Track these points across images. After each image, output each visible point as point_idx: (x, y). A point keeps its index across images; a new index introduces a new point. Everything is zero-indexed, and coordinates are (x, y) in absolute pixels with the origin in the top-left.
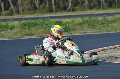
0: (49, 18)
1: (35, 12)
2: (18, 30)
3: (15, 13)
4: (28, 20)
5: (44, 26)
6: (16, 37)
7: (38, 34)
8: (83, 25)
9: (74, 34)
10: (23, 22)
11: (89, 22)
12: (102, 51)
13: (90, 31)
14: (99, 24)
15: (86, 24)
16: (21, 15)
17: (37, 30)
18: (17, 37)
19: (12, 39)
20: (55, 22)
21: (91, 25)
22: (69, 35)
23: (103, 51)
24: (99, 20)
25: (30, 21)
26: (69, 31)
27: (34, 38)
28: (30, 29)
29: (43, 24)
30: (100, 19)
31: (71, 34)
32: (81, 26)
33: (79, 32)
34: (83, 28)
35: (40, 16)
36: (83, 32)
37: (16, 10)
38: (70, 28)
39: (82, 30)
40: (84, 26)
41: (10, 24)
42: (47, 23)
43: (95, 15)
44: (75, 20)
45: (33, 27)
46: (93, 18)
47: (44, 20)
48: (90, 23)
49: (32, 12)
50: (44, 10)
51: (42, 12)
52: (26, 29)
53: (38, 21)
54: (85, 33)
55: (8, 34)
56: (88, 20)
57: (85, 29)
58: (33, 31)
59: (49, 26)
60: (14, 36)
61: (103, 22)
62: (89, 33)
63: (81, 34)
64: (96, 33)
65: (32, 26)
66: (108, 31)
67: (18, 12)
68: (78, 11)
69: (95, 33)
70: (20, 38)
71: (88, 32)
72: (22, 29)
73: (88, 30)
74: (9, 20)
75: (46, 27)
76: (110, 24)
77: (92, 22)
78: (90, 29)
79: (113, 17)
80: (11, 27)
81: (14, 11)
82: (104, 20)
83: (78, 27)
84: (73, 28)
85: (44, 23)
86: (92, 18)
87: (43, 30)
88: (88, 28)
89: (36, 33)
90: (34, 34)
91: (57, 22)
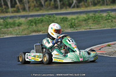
0: (54, 15)
1: (41, 9)
2: (25, 27)
3: (21, 10)
4: (34, 17)
6: (23, 33)
7: (45, 31)
8: (88, 21)
9: (80, 30)
10: (30, 18)
11: (93, 18)
12: (108, 46)
13: (95, 27)
14: (104, 19)
15: (91, 20)
16: (27, 12)
17: (43, 27)
18: (24, 34)
19: (20, 36)
20: (61, 18)
21: (96, 21)
22: (74, 31)
23: (109, 46)
24: (103, 16)
25: (36, 18)
26: (74, 27)
27: (41, 34)
28: (37, 25)
30: (104, 14)
31: (77, 30)
32: (86, 22)
33: (85, 28)
34: (88, 24)
35: (46, 13)
36: (88, 28)
37: (22, 7)
38: (75, 24)
39: (87, 26)
40: (89, 21)
41: (17, 21)
42: (54, 20)
43: (99, 11)
44: (80, 16)
45: (39, 24)
46: (98, 14)
47: (50, 17)
48: (94, 19)
49: (38, 9)
50: (49, 7)
51: (48, 8)
52: (32, 25)
53: (44, 18)
54: (90, 29)
55: (16, 31)
56: (92, 17)
57: (90, 25)
58: (39, 27)
60: (21, 32)
61: (108, 18)
62: (94, 29)
63: (86, 29)
64: (101, 28)
65: (38, 23)
66: (112, 27)
67: (24, 9)
68: (82, 7)
69: (100, 29)
70: (28, 35)
71: (94, 27)
72: (29, 25)
73: (92, 26)
74: (16, 17)
76: (114, 20)
77: (97, 18)
78: (95, 25)
80: (18, 24)
81: (20, 8)
82: (108, 16)
83: (84, 23)
84: (79, 24)
85: (50, 20)
86: (96, 15)
88: (93, 24)
89: (42, 29)
90: (41, 30)
91: (63, 18)
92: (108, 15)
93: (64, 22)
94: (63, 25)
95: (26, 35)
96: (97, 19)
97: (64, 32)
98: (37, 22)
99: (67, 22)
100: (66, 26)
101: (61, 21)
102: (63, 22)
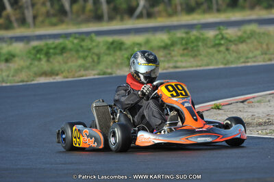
0: (93, 35)
1: (62, 22)
2: (22, 63)
3: (15, 24)
4: (46, 39)
5: (82, 54)
6: (17, 79)
7: (68, 72)
8: (172, 48)
10: (35, 43)
11: (184, 42)
12: (215, 108)
13: (187, 64)
14: (209, 45)
16: (29, 27)
17: (66, 63)
18: (20, 80)
19: (8, 84)
20: (107, 42)
21: (190, 49)
23: (218, 108)
24: (207, 38)
25: (50, 42)
27: (59, 80)
28: (51, 60)
29: (80, 49)
30: (211, 34)
32: (166, 52)
33: (163, 65)
34: (172, 57)
35: (72, 29)
36: (171, 65)
37: (18, 16)
39: (169, 61)
40: (173, 50)
41: (5, 48)
42: (90, 47)
43: (199, 26)
44: (152, 38)
45: (57, 56)
46: (194, 33)
47: (83, 40)
48: (186, 44)
49: (54, 20)
50: (82, 17)
51: (79, 19)
52: (40, 60)
53: (68, 43)
54: (176, 67)
56: (182, 39)
59: (94, 53)
60: (13, 76)
61: (217, 42)
62: (184, 67)
63: (166, 69)
64: (200, 66)
65: (55, 54)
66: (228, 63)
67: (23, 22)
69: (198, 68)
70: (27, 81)
71: (184, 64)
72: (33, 59)
73: (182, 62)
74: (2, 39)
75: (87, 56)
76: (233, 47)
77: (192, 42)
78: (186, 58)
79: (240, 30)
80: (7, 56)
81: (13, 18)
82: (220, 37)
83: (161, 54)
85: (81, 46)
86: (191, 34)
87: (80, 62)
88: (182, 55)
89: (63, 69)
90: (60, 72)
91: (112, 43)
92: (217, 35)
93: (115, 51)
94: (113, 59)
95: (25, 83)
96: (192, 45)
97: (114, 75)
98: (51, 51)
99: (124, 52)
100: (119, 61)
101: (108, 48)
102: (112, 52)
